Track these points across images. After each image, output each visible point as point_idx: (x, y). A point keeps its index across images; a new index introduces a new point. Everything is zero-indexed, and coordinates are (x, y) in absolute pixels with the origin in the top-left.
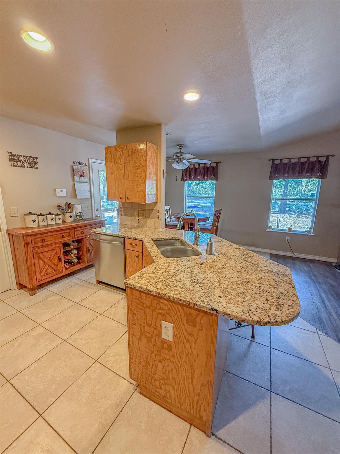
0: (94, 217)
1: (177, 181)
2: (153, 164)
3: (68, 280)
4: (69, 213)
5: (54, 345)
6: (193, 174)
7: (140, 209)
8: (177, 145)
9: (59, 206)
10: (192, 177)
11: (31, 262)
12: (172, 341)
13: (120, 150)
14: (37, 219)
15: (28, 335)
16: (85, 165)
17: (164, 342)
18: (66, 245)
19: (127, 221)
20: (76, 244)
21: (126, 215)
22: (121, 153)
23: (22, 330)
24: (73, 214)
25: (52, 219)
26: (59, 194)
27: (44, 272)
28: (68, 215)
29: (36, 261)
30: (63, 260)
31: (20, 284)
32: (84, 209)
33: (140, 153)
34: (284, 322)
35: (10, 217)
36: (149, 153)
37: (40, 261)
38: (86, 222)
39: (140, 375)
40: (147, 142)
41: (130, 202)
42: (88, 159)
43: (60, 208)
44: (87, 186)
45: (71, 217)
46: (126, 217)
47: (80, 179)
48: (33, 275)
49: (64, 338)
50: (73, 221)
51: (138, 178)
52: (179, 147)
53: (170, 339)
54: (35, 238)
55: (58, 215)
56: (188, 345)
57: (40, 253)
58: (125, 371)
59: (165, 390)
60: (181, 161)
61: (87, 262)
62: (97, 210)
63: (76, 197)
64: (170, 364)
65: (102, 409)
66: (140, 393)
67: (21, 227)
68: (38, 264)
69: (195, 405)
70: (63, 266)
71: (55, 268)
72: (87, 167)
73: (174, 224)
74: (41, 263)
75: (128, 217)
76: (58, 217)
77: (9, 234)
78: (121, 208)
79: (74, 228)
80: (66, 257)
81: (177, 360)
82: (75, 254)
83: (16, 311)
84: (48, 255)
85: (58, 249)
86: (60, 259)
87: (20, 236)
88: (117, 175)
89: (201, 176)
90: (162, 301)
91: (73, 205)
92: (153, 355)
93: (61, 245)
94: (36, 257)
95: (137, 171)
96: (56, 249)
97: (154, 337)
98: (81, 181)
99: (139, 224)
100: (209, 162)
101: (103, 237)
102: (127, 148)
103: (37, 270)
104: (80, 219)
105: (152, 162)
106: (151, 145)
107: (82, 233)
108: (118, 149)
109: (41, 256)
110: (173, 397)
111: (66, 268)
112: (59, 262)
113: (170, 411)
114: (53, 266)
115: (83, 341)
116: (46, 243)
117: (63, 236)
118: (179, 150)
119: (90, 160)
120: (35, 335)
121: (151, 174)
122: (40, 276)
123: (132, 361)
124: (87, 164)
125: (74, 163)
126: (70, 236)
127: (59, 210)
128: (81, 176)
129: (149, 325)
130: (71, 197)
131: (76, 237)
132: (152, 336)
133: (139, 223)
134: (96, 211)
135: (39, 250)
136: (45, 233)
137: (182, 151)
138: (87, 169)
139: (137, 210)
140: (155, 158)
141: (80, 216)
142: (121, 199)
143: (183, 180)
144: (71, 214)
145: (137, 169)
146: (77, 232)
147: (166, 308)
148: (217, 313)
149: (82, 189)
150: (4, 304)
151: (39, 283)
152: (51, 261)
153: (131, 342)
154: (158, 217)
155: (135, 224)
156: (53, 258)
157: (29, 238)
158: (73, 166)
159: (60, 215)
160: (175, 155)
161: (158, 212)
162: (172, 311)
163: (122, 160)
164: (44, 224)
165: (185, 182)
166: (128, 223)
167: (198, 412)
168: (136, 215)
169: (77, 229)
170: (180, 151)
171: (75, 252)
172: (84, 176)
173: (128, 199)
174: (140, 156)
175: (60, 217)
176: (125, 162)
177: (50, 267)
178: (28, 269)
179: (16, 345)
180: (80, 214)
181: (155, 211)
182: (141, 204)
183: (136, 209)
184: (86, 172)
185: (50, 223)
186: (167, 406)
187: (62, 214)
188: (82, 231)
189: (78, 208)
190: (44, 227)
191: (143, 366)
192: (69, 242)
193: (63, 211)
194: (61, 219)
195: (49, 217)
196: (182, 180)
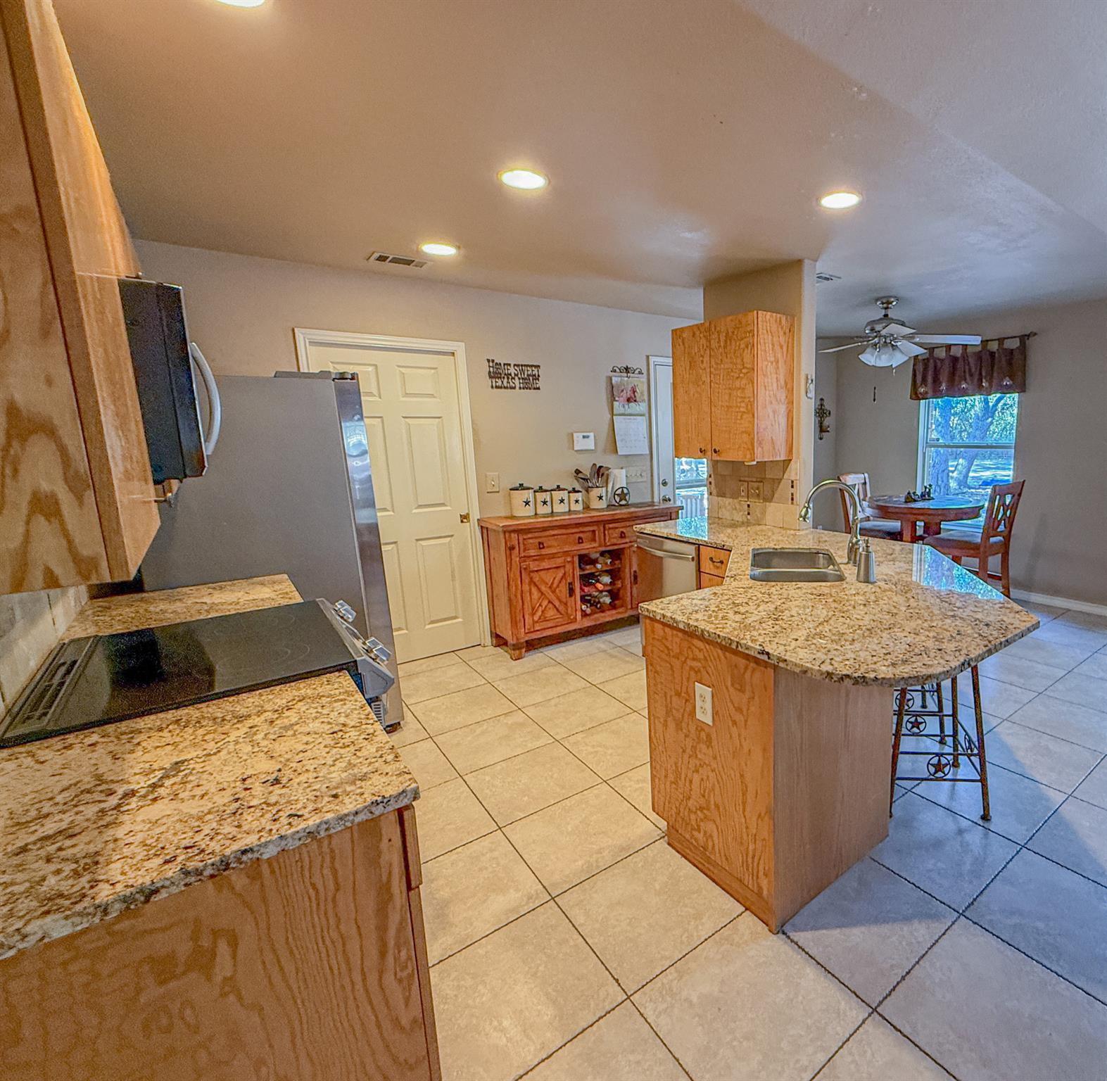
0: (656, 500)
1: (874, 400)
2: (777, 362)
3: (587, 642)
4: (597, 487)
5: (538, 744)
6: (944, 377)
7: (750, 479)
8: (877, 300)
9: (578, 472)
10: (943, 387)
11: (516, 589)
12: (711, 724)
13: (701, 335)
14: (531, 499)
15: (499, 721)
16: (640, 373)
17: (701, 726)
18: (585, 560)
19: (723, 510)
20: (609, 561)
21: (721, 494)
22: (703, 341)
23: (489, 712)
24: (607, 492)
25: (562, 501)
26: (580, 444)
27: (539, 613)
28: (595, 493)
29: (526, 587)
30: (578, 593)
31: (497, 636)
32: (633, 480)
33: (742, 339)
34: (880, 682)
35: (485, 493)
36: (766, 337)
37: (534, 590)
38: (633, 510)
39: (667, 803)
40: (760, 312)
41: (722, 459)
42: (648, 357)
43: (580, 475)
44: (642, 423)
45: (601, 498)
46: (720, 498)
47: (627, 407)
48: (519, 617)
49: (558, 737)
50: (605, 506)
51: (739, 400)
52: (883, 303)
53: (708, 720)
54: (525, 537)
55: (575, 491)
56: (734, 730)
57: (533, 571)
58: (644, 799)
59: (705, 832)
60: (889, 344)
61: (632, 608)
62: (665, 484)
63: (617, 452)
64: (712, 775)
65: (594, 846)
66: (669, 844)
67: (503, 514)
68: (528, 594)
69: (750, 860)
70: (578, 608)
71: (561, 608)
72: (644, 378)
73: (875, 526)
74: (536, 594)
75: (724, 499)
76: (574, 496)
77: (482, 527)
78: (710, 476)
79: (604, 523)
80: (586, 589)
81: (720, 766)
82: (605, 585)
83: (484, 681)
84: (548, 577)
85: (569, 567)
86: (571, 591)
87: (498, 532)
88: (696, 395)
89: (970, 382)
90: (696, 642)
91: (608, 469)
92: (686, 757)
93: (576, 559)
94: (526, 579)
95: (737, 384)
96: (564, 566)
97: (686, 720)
98: (629, 411)
99: (749, 517)
100: (976, 340)
101: (669, 545)
102: (715, 329)
103: (526, 606)
104: (621, 503)
105: (772, 359)
106: (771, 316)
107: (622, 535)
108: (698, 333)
109: (536, 577)
110: (717, 848)
111: (584, 614)
112: (571, 596)
113: (714, 881)
114: (557, 604)
115: (589, 748)
116: (544, 552)
117: (580, 538)
118: (883, 312)
119: (652, 359)
120: (510, 722)
121: (770, 388)
122: (531, 621)
123: (654, 773)
124: (644, 371)
125: (615, 371)
126: (594, 540)
127: (578, 481)
128: (629, 400)
129: (678, 694)
130: (605, 451)
131: (608, 544)
132: (683, 716)
133: (749, 514)
134: (661, 485)
135: (533, 566)
136: (545, 529)
137: (889, 316)
138: (643, 382)
139: (745, 481)
140: (785, 349)
141: (623, 496)
142: (701, 452)
143: (916, 396)
144: (602, 491)
145: (737, 378)
146: (611, 531)
147: (700, 656)
148: (769, 658)
149: (631, 432)
150: (468, 669)
151: (529, 635)
152: (554, 592)
153: (653, 734)
154: (792, 499)
155: (739, 517)
156: (558, 586)
157: (514, 536)
158: (611, 379)
159: (578, 492)
160: (869, 327)
161: (792, 487)
162: (710, 663)
163: (706, 359)
164: (547, 509)
165: (922, 402)
166: (725, 514)
167: (755, 878)
168: (743, 494)
169: (611, 526)
170: (886, 316)
171: (606, 579)
172: (635, 401)
173: (715, 451)
174: (742, 346)
175: (579, 496)
176: (713, 363)
177: (550, 605)
178: (510, 600)
179: (478, 731)
180: (623, 491)
181: (785, 484)
182: (746, 464)
183: (742, 479)
184: (641, 388)
185: (559, 508)
186: (709, 870)
187: (584, 491)
188: (621, 530)
189: (619, 478)
190: (544, 517)
191: (672, 783)
192: (594, 556)
193: (586, 484)
194: (580, 502)
195: (558, 495)
196: (914, 396)
